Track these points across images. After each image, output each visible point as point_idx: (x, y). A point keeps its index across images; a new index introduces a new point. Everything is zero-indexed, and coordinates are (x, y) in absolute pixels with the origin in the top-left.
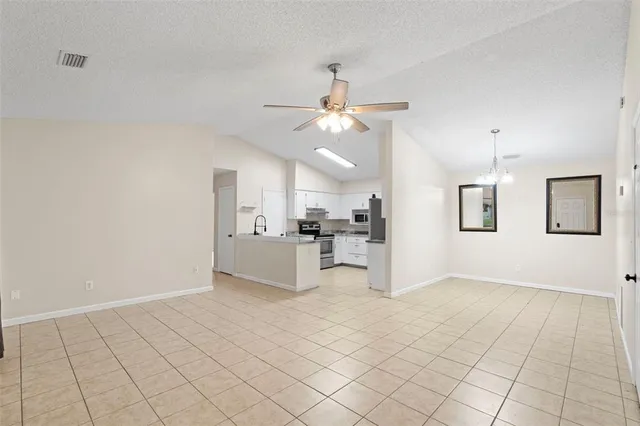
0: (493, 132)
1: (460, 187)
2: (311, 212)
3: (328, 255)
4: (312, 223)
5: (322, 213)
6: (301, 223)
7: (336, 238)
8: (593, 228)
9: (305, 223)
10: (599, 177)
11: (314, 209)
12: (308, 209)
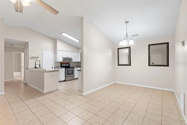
0: (126, 22)
1: (118, 49)
3: (72, 75)
4: (66, 63)
5: (70, 59)
6: (61, 63)
7: (75, 69)
8: (166, 64)
9: (63, 63)
10: (168, 43)
11: (66, 58)
12: (63, 58)
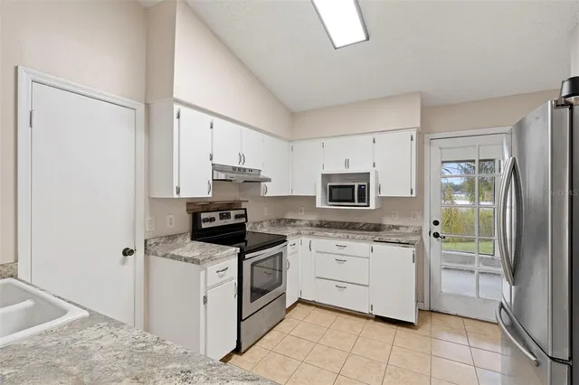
2: (227, 178)
4: (225, 208)
5: (253, 181)
6: (196, 210)
9: (207, 206)
11: (234, 168)
12: (215, 168)
